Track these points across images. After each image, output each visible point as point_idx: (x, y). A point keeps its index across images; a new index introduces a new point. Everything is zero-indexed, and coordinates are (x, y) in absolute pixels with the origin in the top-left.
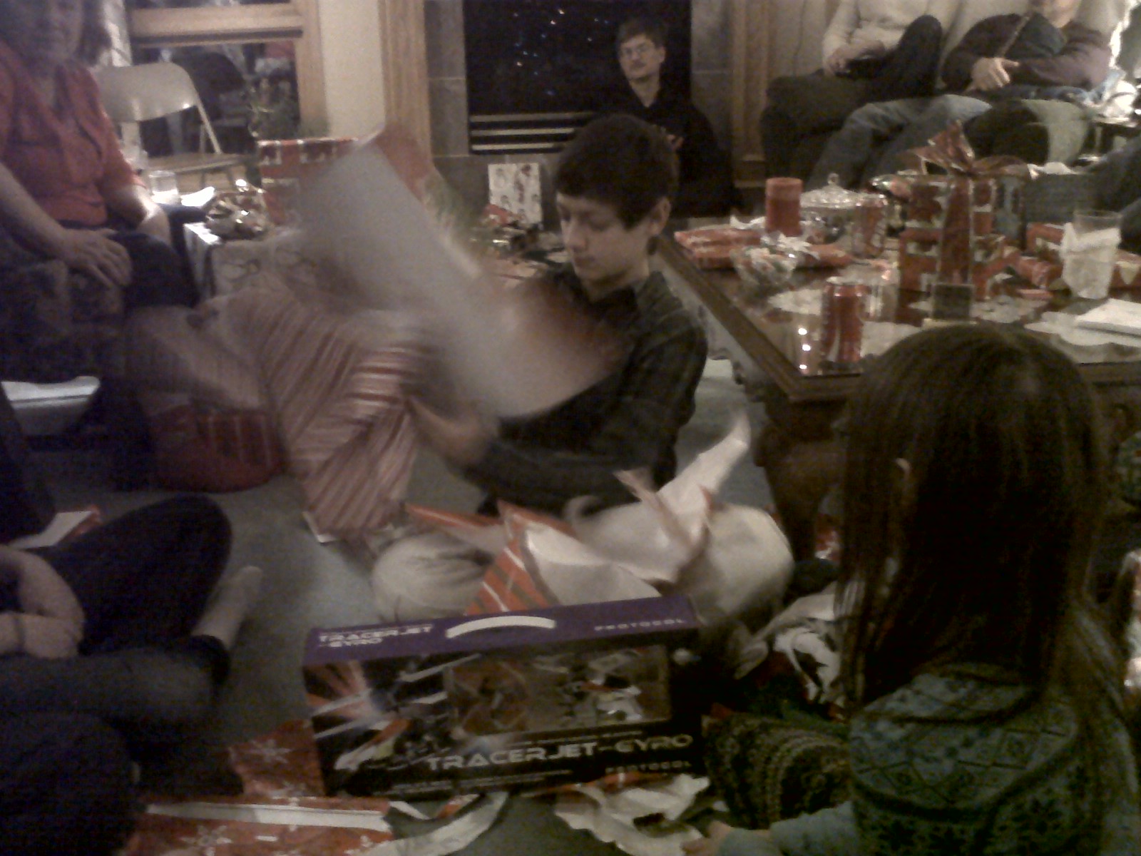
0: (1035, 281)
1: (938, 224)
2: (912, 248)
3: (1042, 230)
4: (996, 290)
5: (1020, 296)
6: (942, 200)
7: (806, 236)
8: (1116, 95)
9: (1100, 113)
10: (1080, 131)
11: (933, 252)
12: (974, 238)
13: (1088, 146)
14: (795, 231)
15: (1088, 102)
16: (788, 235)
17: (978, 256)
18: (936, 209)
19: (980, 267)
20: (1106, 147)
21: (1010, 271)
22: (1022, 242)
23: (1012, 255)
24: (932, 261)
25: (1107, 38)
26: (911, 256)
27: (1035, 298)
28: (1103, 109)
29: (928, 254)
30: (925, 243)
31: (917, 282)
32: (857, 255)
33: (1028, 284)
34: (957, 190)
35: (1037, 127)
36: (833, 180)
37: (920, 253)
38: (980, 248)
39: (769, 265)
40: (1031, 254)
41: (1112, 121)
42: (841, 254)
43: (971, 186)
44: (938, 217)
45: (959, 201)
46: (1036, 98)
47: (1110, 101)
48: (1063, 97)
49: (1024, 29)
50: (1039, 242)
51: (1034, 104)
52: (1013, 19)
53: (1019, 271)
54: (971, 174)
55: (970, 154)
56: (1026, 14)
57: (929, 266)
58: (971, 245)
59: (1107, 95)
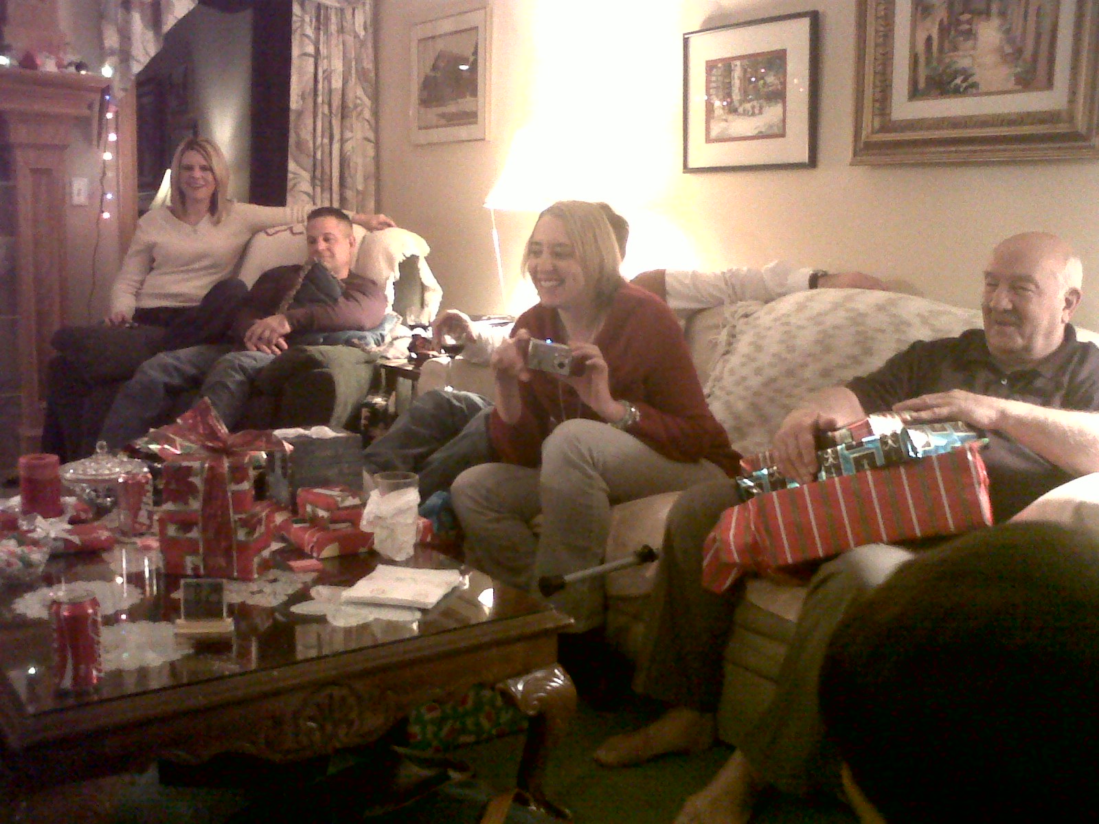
0: (307, 549)
1: (195, 505)
2: (172, 531)
3: (311, 497)
4: (265, 566)
5: (291, 569)
6: (197, 481)
7: (67, 517)
8: (396, 338)
9: (384, 354)
10: (365, 374)
11: (194, 534)
12: (234, 517)
13: (374, 387)
14: (54, 510)
15: (373, 347)
16: (45, 517)
17: (241, 535)
18: (192, 489)
19: (243, 547)
20: (390, 388)
21: (283, 539)
22: (293, 507)
23: (285, 522)
24: (194, 542)
25: (383, 288)
26: (173, 539)
27: (305, 570)
28: (385, 351)
29: (189, 535)
30: (186, 525)
31: (181, 565)
32: (124, 534)
33: (300, 553)
34: (211, 468)
35: (322, 374)
36: (102, 447)
37: (181, 535)
38: (242, 526)
39: (13, 560)
40: (303, 521)
41: (393, 363)
42: (104, 535)
43: (226, 463)
44: (195, 498)
45: (213, 479)
46: (323, 344)
47: (391, 344)
48: (349, 343)
49: (306, 277)
50: (309, 508)
51: (319, 350)
52: (296, 269)
53: (292, 538)
54: (226, 451)
55: (224, 430)
56: (307, 263)
57: (192, 548)
58: (233, 525)
59: (388, 339)
